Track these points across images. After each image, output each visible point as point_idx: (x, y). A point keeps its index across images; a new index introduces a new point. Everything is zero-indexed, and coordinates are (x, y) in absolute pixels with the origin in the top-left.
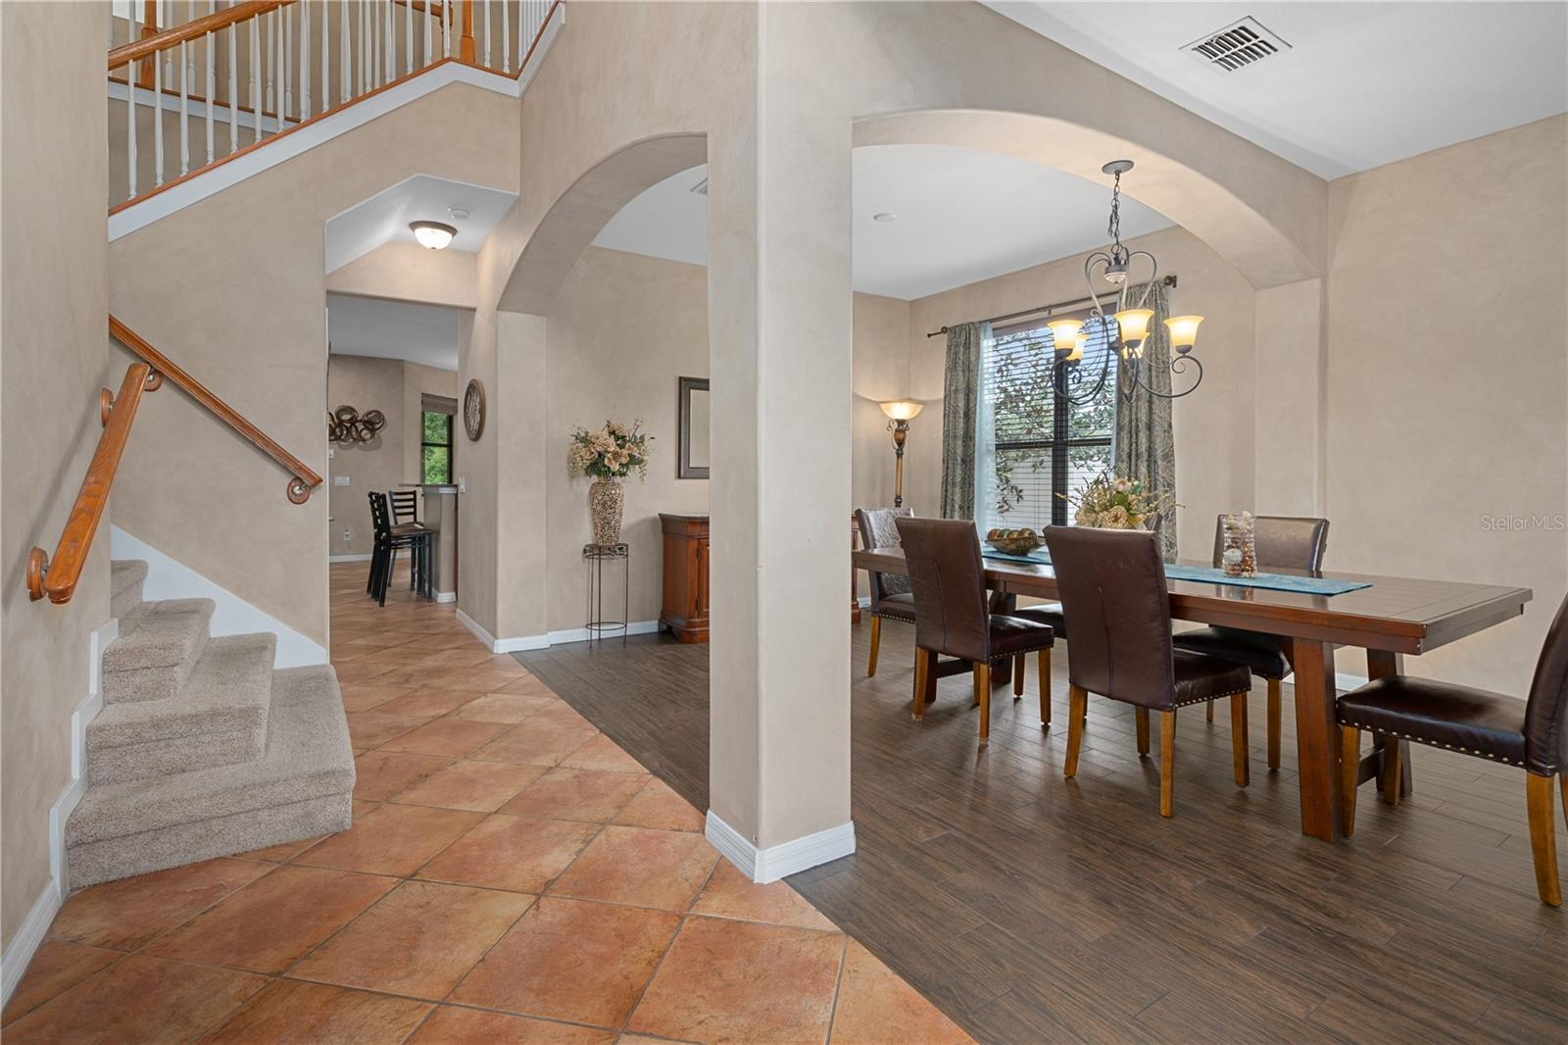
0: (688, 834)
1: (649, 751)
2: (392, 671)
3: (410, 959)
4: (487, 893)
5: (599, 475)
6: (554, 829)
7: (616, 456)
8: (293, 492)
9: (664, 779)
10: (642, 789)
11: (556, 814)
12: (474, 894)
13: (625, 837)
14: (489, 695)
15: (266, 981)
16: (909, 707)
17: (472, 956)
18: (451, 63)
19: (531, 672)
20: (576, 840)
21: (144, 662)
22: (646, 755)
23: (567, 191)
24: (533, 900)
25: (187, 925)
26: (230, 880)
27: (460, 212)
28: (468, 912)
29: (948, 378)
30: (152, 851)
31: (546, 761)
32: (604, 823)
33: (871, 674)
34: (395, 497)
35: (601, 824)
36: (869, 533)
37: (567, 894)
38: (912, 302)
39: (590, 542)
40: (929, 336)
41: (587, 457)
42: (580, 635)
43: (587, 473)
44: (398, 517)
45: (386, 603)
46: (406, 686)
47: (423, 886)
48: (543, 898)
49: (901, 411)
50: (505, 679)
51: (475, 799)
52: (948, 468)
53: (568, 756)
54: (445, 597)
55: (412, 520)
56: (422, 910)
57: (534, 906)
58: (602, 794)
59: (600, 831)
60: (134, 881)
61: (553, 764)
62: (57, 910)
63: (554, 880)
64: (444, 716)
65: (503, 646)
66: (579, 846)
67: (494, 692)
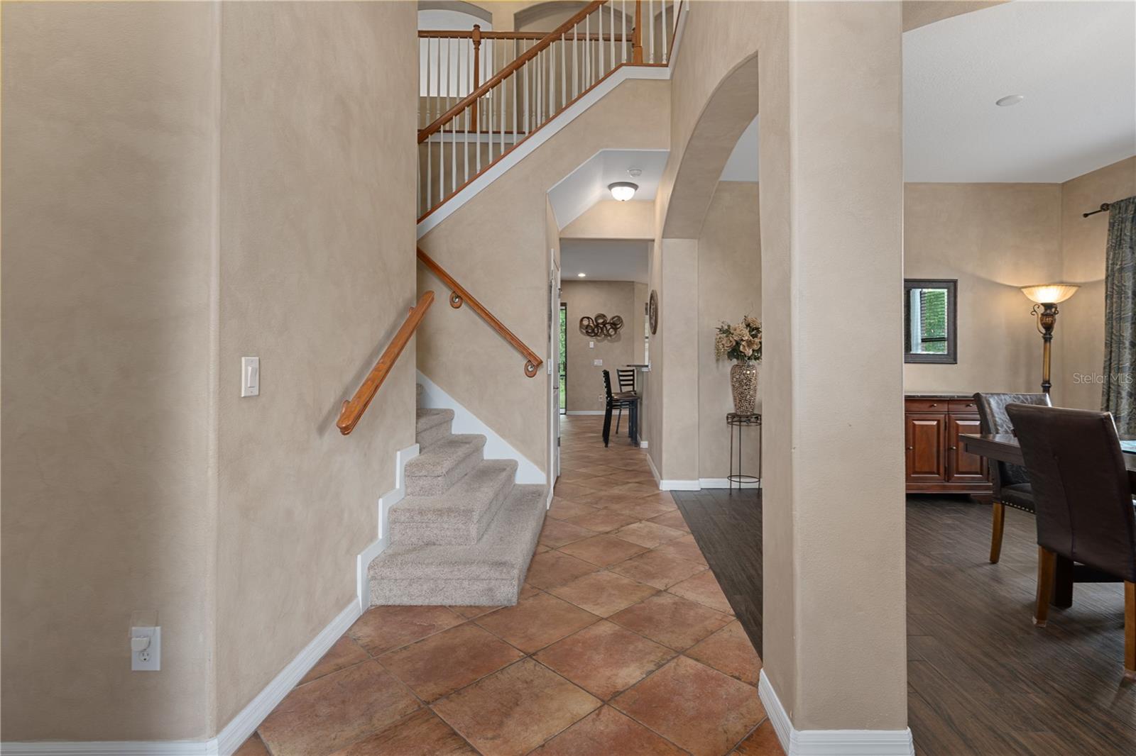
0: (745, 684)
1: (741, 594)
2: (592, 493)
3: (501, 724)
4: (572, 686)
5: (738, 359)
6: (640, 645)
7: (750, 344)
8: (528, 369)
9: (744, 624)
10: (721, 628)
11: (647, 632)
12: (562, 684)
13: (691, 671)
14: (643, 522)
15: (419, 706)
16: (1029, 607)
17: (536, 739)
18: (624, 67)
19: (679, 508)
20: (652, 661)
21: (424, 473)
22: (738, 597)
23: (691, 139)
24: (599, 705)
25: (405, 648)
26: (440, 623)
27: (635, 172)
28: (552, 699)
29: (1111, 257)
30: (409, 592)
31: (659, 584)
32: (682, 652)
33: (994, 559)
34: (621, 373)
35: (676, 652)
36: (989, 417)
37: (624, 709)
38: (1063, 184)
39: (733, 411)
40: (1086, 215)
41: (727, 344)
42: (723, 483)
43: (729, 357)
44: (622, 387)
45: (609, 445)
46: (595, 506)
47: (535, 665)
48: (606, 706)
49: (1050, 294)
50: (658, 512)
51: (598, 604)
52: (1111, 352)
53: (677, 583)
54: (644, 444)
55: (632, 389)
56: (525, 685)
57: (597, 712)
58: (688, 624)
59: (673, 658)
60: (399, 609)
61: (662, 588)
62: (358, 616)
63: (622, 692)
64: (607, 533)
65: (666, 485)
66: (651, 667)
67: (648, 520)
